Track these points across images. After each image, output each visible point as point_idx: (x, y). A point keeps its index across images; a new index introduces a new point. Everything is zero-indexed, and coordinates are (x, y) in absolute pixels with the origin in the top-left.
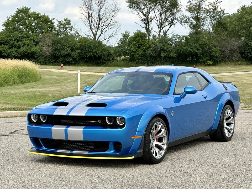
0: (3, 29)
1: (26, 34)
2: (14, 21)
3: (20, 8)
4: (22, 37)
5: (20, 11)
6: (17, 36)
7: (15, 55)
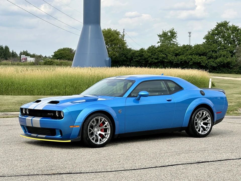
0: (203, 42)
1: (223, 46)
2: (213, 34)
3: (220, 22)
4: (220, 49)
5: (219, 26)
6: (215, 48)
7: (212, 65)
